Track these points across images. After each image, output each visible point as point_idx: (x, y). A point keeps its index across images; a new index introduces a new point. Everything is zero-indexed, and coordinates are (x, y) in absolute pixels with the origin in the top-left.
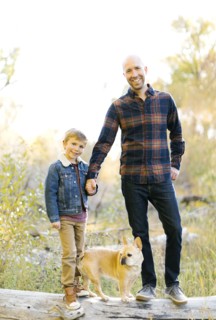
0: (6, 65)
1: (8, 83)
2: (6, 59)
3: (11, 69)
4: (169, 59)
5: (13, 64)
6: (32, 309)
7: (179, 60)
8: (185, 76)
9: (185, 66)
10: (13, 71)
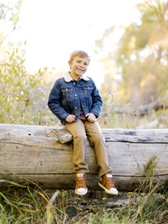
0: (12, 14)
1: (15, 28)
2: (12, 9)
3: (16, 17)
4: (139, 5)
5: (18, 14)
6: (32, 135)
7: (147, 5)
8: (152, 18)
9: (152, 10)
10: (18, 19)
